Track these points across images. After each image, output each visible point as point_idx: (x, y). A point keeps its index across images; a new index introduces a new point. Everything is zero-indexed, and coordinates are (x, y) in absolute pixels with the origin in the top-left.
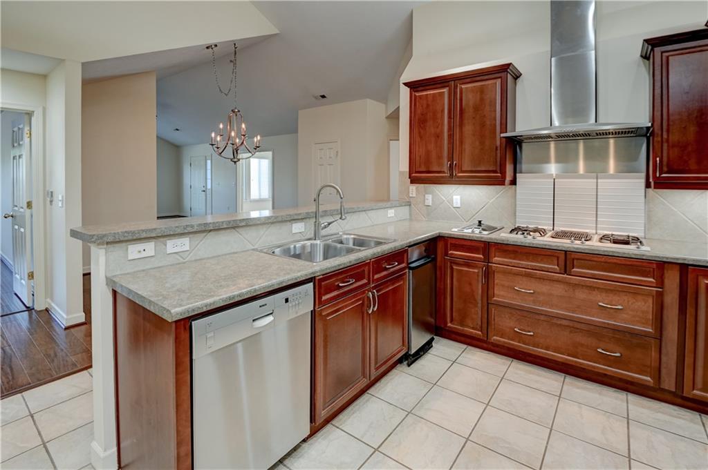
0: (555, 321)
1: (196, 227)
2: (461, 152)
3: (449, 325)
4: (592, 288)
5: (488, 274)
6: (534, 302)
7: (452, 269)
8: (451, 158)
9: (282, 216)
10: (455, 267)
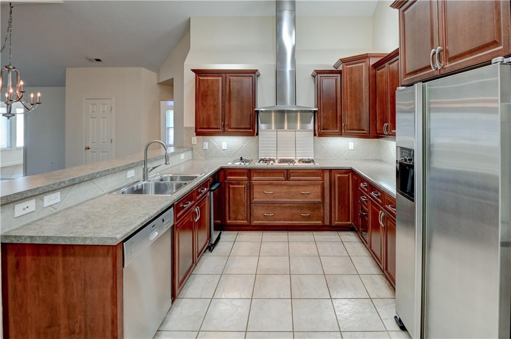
0: (283, 205)
1: (67, 183)
2: (230, 117)
3: (228, 221)
4: (298, 185)
5: (250, 188)
6: (273, 198)
7: (229, 187)
8: (224, 120)
9: (122, 166)
10: (231, 186)
